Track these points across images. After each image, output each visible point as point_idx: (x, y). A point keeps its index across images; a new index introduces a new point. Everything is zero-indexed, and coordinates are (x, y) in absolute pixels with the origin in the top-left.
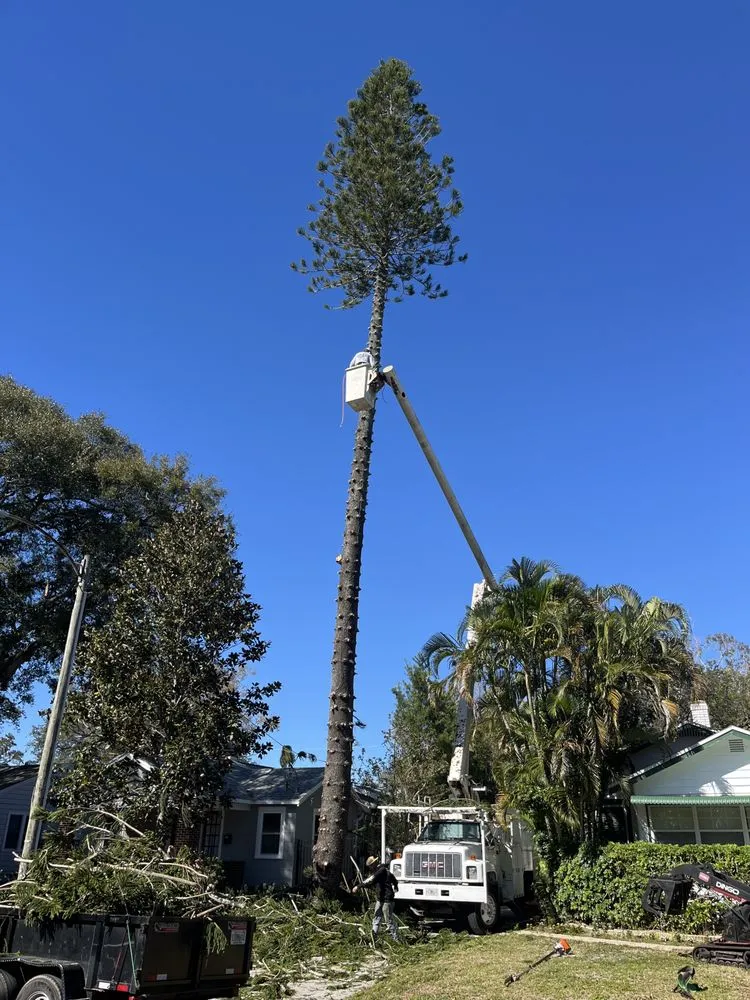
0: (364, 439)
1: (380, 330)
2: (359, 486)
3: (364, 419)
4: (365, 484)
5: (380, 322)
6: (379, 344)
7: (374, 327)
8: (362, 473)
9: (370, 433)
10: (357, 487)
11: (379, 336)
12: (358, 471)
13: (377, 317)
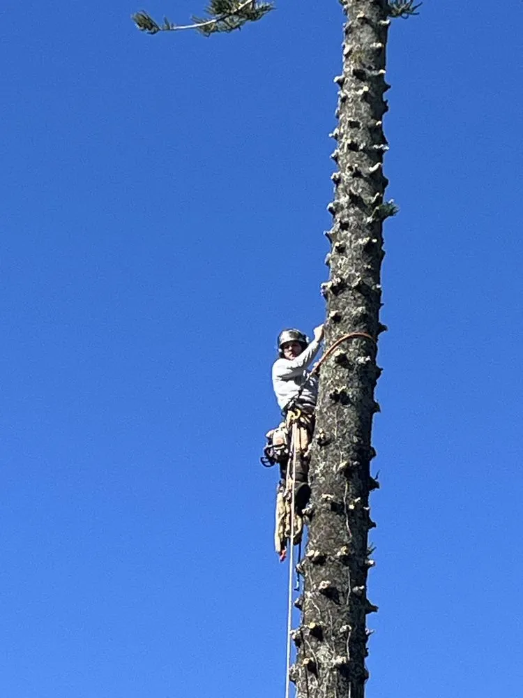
0: (347, 472)
1: (379, 85)
2: (337, 647)
3: (340, 398)
4: (358, 643)
5: (379, 57)
6: (376, 134)
7: (359, 75)
8: (345, 602)
9: (364, 453)
10: (329, 657)
11: (377, 103)
12: (330, 593)
13: (366, 37)
